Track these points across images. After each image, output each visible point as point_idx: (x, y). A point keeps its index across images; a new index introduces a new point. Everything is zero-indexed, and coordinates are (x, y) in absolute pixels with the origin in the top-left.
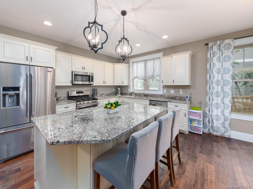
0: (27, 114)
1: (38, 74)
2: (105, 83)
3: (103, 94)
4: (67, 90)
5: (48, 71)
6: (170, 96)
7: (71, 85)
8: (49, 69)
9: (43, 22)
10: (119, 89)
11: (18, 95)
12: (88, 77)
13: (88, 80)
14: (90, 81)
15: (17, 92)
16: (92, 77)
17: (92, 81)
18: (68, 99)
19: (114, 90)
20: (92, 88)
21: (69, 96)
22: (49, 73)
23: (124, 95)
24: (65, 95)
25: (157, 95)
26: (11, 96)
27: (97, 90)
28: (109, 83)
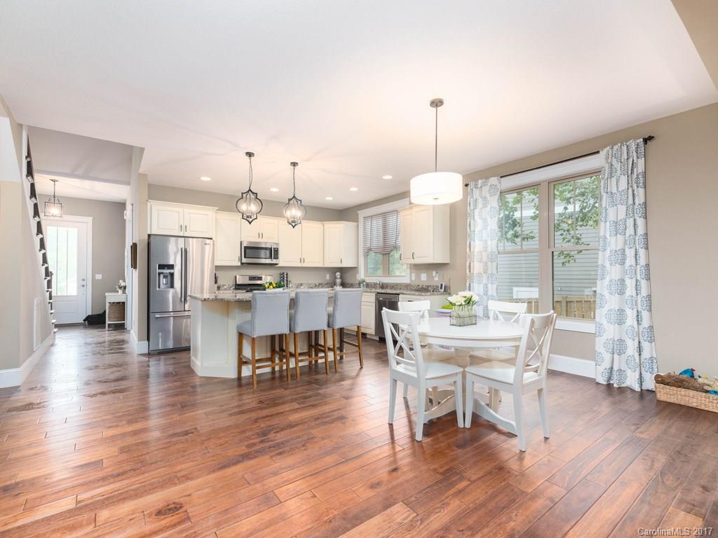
0: (181, 299)
1: (193, 247)
2: (302, 261)
3: (301, 285)
4: (234, 273)
5: (206, 244)
6: (420, 287)
7: (239, 264)
8: (208, 241)
9: (200, 178)
10: (338, 274)
11: (172, 275)
12: (268, 252)
13: (268, 255)
14: (271, 258)
15: (171, 271)
16: (276, 251)
17: (276, 257)
18: (236, 289)
19: (328, 277)
20: (279, 272)
21: (238, 283)
22: (207, 247)
23: (349, 287)
24: (231, 283)
25: (401, 284)
26: (165, 277)
27: (287, 275)
28: (314, 261)
